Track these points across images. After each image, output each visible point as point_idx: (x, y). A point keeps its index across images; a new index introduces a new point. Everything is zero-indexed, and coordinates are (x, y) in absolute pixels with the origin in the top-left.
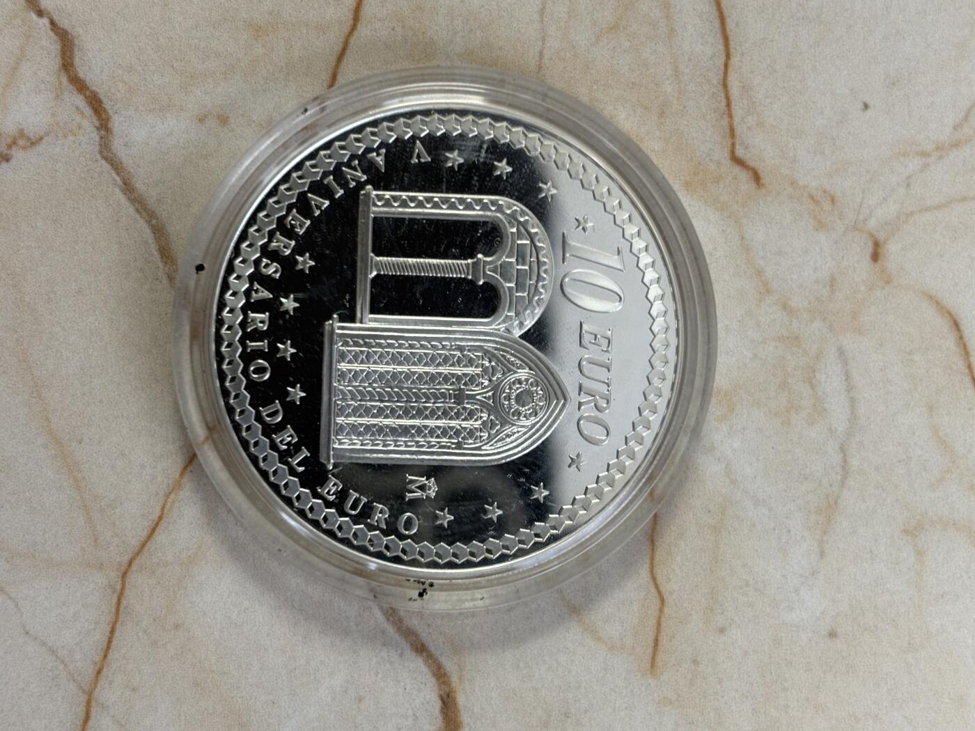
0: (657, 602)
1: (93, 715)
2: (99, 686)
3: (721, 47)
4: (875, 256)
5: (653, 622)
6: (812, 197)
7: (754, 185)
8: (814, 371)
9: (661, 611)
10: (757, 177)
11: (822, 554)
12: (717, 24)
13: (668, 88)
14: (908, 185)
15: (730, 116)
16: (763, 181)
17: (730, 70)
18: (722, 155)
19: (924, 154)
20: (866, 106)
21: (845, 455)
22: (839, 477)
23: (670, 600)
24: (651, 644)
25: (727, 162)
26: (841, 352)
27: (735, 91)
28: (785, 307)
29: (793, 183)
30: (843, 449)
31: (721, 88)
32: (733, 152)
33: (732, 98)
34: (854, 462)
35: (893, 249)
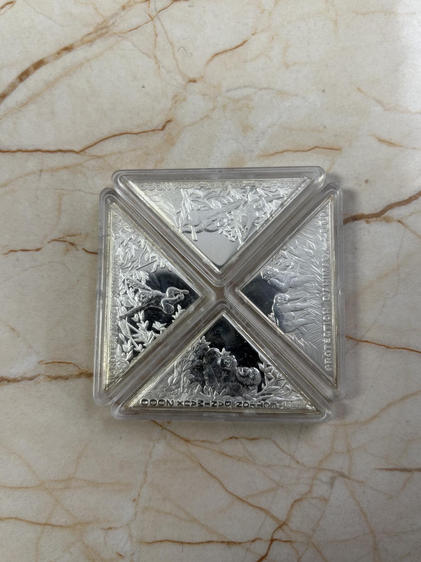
0: (316, 149)
1: (366, 340)
2: (356, 338)
3: (124, 136)
4: (194, 81)
5: (323, 150)
6: (175, 103)
7: (171, 122)
8: (234, 100)
9: (319, 147)
10: (169, 121)
11: (297, 95)
12: (116, 137)
13: (139, 152)
14: (170, 72)
15: (148, 131)
16: (170, 119)
17: (132, 132)
18: (161, 133)
19: (159, 67)
20: (143, 87)
21: (263, 89)
22: (270, 91)
23: (316, 145)
24: (331, 150)
25: (164, 132)
26: (227, 91)
27: (139, 130)
28: (213, 110)
29: (170, 109)
30: (261, 89)
31: (138, 135)
32: (160, 130)
33: (142, 131)
34: (265, 85)
35: (192, 76)
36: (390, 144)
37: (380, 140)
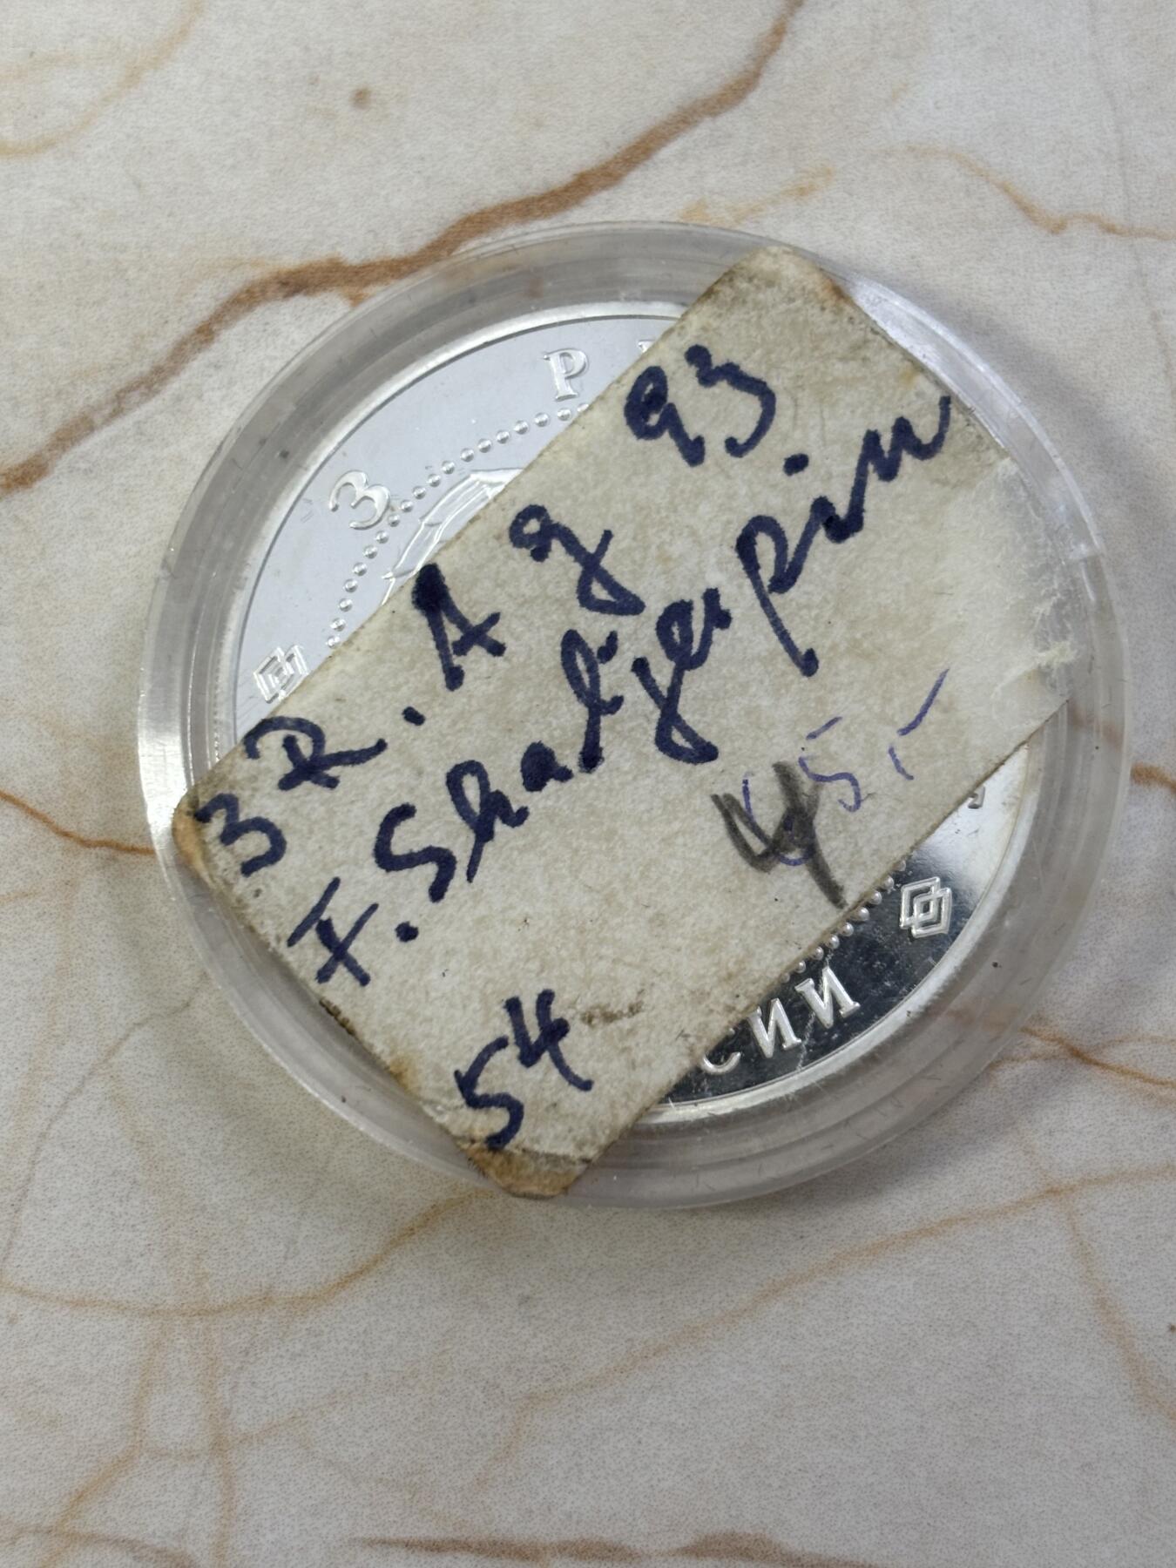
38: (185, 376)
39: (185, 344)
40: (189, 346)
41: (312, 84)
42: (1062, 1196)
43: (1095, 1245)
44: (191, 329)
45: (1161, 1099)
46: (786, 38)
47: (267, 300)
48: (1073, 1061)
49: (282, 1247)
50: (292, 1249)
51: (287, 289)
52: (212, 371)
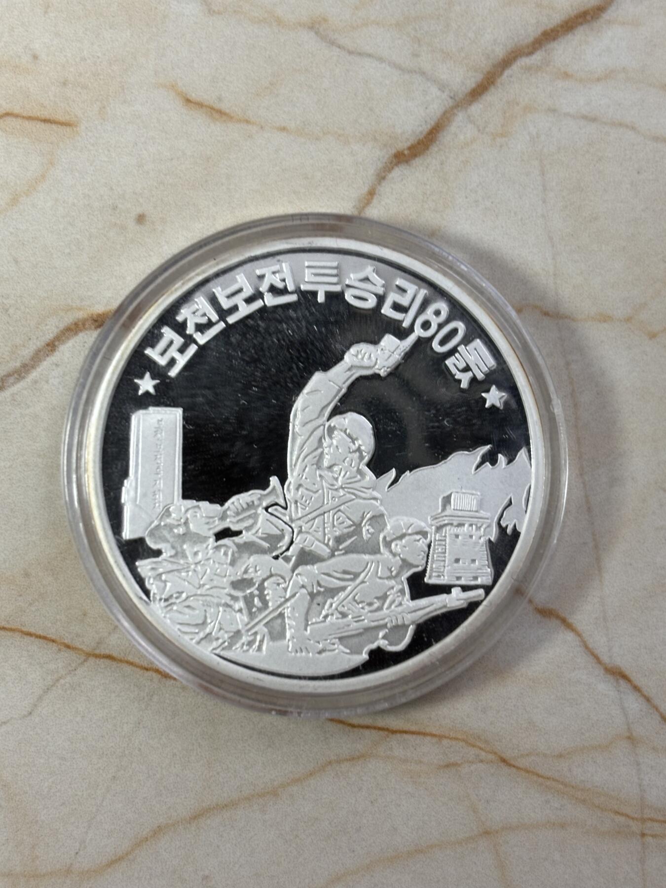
36: (216, 113)
37: (188, 101)
38: (39, 370)
39: (40, 351)
40: (42, 353)
41: (114, 209)
42: (492, 835)
43: (507, 862)
44: (43, 344)
45: (547, 786)
46: (375, 197)
47: (86, 329)
48: (502, 764)
49: (77, 844)
50: (83, 846)
51: (97, 324)
52: (54, 366)
